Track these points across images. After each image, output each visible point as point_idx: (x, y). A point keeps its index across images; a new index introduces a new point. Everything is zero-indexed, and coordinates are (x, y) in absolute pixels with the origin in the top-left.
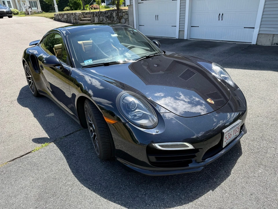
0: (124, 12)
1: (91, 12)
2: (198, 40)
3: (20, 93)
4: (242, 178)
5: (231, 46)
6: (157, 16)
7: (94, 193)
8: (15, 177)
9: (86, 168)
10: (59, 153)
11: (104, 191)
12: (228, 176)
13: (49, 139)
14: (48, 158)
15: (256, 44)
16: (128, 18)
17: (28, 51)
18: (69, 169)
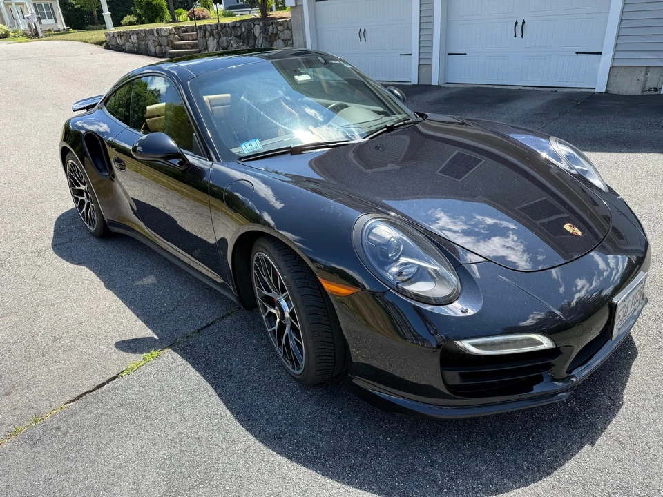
0: (280, 24)
1: (198, 25)
2: (464, 86)
3: (56, 231)
4: (652, 410)
5: (549, 98)
6: (363, 31)
7: (304, 469)
8: (94, 440)
9: (269, 408)
10: (192, 374)
11: (327, 461)
12: (619, 407)
13: (156, 340)
14: (166, 388)
15: (606, 92)
16: (291, 39)
17: (73, 125)
18: (228, 412)
